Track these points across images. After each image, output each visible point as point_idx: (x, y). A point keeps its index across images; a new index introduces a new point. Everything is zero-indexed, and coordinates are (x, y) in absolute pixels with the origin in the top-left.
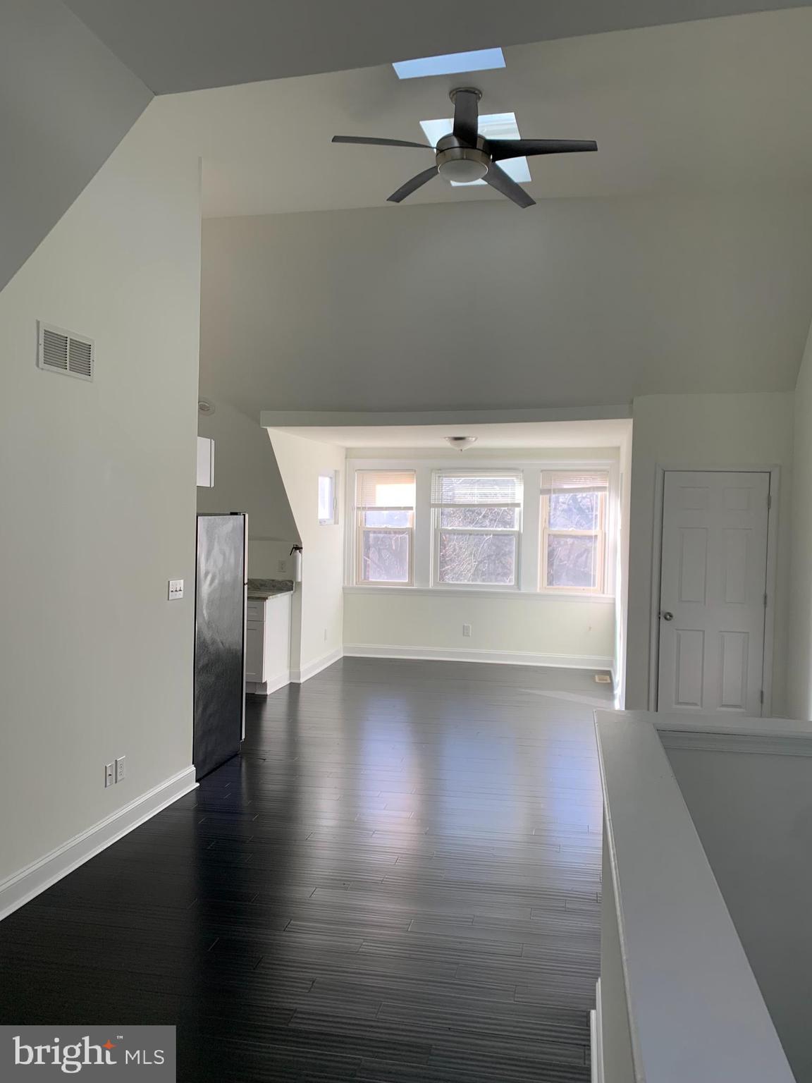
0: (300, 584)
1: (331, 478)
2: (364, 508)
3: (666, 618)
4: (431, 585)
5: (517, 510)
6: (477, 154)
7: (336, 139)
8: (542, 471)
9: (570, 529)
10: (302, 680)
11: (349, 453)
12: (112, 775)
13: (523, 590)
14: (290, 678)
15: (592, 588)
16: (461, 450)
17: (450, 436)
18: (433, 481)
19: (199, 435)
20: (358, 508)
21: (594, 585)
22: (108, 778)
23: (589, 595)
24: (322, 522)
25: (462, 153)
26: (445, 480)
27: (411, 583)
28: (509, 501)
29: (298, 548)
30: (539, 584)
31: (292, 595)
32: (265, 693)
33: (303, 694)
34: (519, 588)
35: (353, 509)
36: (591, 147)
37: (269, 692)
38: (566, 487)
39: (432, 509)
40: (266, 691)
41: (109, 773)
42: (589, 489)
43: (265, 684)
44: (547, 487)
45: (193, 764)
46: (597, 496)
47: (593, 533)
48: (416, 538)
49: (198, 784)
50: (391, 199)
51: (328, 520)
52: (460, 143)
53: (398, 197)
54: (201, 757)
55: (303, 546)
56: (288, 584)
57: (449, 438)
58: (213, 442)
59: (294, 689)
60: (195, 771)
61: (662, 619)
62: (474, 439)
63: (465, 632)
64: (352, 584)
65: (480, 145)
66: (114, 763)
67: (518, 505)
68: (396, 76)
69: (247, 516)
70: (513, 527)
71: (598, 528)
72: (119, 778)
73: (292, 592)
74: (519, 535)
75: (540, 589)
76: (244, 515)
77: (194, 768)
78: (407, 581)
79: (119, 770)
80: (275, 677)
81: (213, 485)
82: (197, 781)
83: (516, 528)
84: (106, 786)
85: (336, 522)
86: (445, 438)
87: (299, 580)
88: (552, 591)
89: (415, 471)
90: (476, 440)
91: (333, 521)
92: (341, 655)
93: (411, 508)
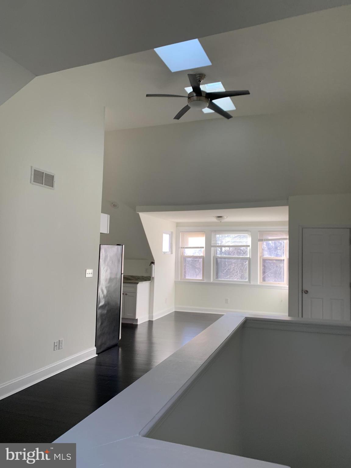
0: (153, 278)
1: (170, 235)
2: (184, 248)
3: (305, 293)
4: (212, 280)
5: (249, 248)
6: (203, 98)
7: (147, 96)
8: (259, 231)
9: (272, 257)
10: (154, 319)
11: (178, 225)
12: (58, 346)
13: (252, 283)
14: (149, 318)
15: (282, 283)
16: (221, 222)
17: (216, 216)
18: (212, 236)
19: (102, 213)
20: (181, 248)
21: (283, 282)
22: (55, 347)
23: (281, 286)
24: (165, 253)
25: (197, 98)
26: (218, 236)
27: (203, 280)
28: (245, 244)
29: (153, 263)
30: (259, 281)
31: (150, 282)
32: (137, 324)
33: (154, 325)
34: (250, 282)
35: (179, 248)
36: (246, 93)
37: (139, 323)
38: (270, 238)
39: (212, 248)
40: (137, 322)
41: (55, 345)
42: (279, 239)
43: (137, 319)
44: (261, 238)
45: (95, 346)
46: (284, 243)
47: (282, 258)
48: (205, 260)
49: (97, 355)
50: (175, 118)
51: (168, 252)
52: (196, 94)
53: (178, 117)
54: (99, 344)
55: (155, 262)
56: (148, 278)
57: (215, 216)
58: (109, 216)
59: (150, 323)
60: (96, 350)
61: (304, 293)
62: (226, 217)
63: (226, 301)
64: (179, 280)
65: (203, 94)
66: (58, 341)
67: (249, 246)
68: (170, 71)
69: (123, 246)
70: (247, 256)
71: (285, 256)
72: (60, 347)
73: (150, 281)
74: (249, 259)
75: (259, 283)
76: (122, 246)
77: (95, 348)
78: (201, 279)
79: (60, 344)
80: (142, 317)
81: (108, 233)
82: (97, 354)
83: (248, 256)
84: (54, 350)
85: (172, 253)
86: (214, 217)
87: (153, 276)
88: (265, 284)
89: (205, 232)
90: (227, 218)
91: (170, 253)
92: (174, 310)
93: (203, 248)
